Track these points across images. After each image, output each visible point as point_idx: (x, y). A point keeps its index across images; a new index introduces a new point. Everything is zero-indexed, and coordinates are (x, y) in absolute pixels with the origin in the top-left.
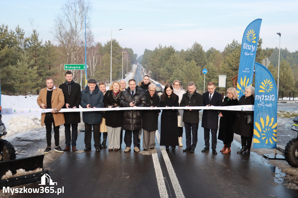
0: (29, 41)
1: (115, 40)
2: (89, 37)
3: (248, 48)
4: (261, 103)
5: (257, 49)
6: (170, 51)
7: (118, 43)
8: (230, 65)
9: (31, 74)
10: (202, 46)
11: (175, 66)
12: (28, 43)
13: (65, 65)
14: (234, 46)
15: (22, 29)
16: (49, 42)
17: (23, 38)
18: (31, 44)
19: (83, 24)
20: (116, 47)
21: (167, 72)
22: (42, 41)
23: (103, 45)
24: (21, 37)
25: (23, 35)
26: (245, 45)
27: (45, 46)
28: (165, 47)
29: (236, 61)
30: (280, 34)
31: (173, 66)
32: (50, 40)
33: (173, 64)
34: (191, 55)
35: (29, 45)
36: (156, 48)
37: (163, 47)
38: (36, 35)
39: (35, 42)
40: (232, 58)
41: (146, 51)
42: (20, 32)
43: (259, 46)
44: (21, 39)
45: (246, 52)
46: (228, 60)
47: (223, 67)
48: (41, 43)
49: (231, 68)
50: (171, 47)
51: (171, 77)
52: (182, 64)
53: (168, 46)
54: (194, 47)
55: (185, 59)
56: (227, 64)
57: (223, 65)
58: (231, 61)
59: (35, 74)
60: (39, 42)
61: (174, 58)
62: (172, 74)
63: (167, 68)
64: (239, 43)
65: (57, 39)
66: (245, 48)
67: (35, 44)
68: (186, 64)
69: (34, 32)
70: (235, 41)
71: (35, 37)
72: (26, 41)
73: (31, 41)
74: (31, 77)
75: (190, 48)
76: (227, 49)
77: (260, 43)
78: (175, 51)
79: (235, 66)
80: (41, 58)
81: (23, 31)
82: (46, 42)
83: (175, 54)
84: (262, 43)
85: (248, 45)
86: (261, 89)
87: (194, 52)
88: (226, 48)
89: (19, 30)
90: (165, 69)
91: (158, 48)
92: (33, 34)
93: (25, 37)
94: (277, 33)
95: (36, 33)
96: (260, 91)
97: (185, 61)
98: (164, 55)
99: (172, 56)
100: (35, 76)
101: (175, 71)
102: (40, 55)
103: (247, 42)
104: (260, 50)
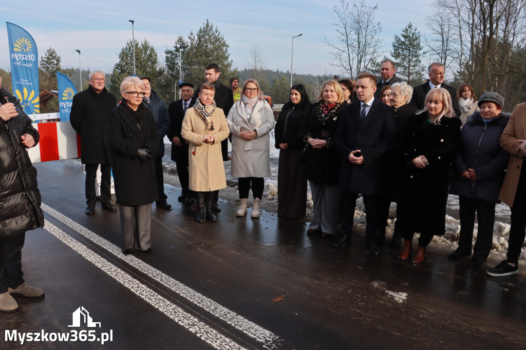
4: (65, 109)
5: (56, 68)
30: (79, 52)
43: (57, 65)
77: (58, 61)
84: (60, 61)
86: (64, 96)
94: (76, 50)
96: (64, 98)
104: (58, 69)
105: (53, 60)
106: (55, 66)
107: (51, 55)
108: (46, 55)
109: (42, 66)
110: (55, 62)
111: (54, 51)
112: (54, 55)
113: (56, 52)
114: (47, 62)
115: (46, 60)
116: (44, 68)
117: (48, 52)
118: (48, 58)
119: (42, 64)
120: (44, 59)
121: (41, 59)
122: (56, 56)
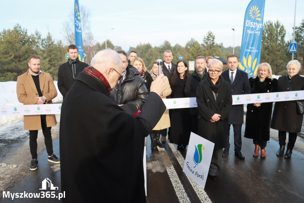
0: (45, 40)
1: (109, 40)
2: (89, 36)
3: (252, 25)
5: (212, 43)
6: (148, 47)
7: (111, 42)
8: (193, 55)
9: (44, 65)
10: (170, 42)
11: (152, 57)
12: (44, 42)
13: (67, 55)
14: (192, 42)
15: (39, 32)
16: (61, 41)
17: (40, 39)
18: (47, 43)
19: (85, 26)
20: (110, 45)
21: (147, 61)
22: (54, 40)
23: (101, 44)
24: (39, 38)
25: (40, 36)
26: (248, 22)
27: (57, 44)
28: (144, 44)
29: (197, 52)
30: (234, 30)
31: (150, 56)
32: (61, 40)
33: (151, 56)
34: (163, 49)
35: (46, 44)
36: (138, 45)
37: (142, 44)
38: (50, 36)
39: (49, 41)
40: (194, 50)
41: (131, 48)
42: (38, 34)
43: (213, 41)
44: (39, 39)
45: (249, 29)
46: (191, 51)
47: (188, 56)
48: (54, 42)
49: (194, 56)
50: (149, 43)
51: (149, 64)
52: (157, 55)
53: (146, 43)
54: (164, 43)
55: (159, 52)
56: (191, 54)
57: (188, 54)
58: (193, 51)
59: (47, 65)
60: (52, 41)
61: (151, 51)
62: (150, 63)
63: (147, 59)
64: (195, 40)
65: (66, 38)
66: (248, 26)
67: (49, 43)
68: (160, 55)
69: (49, 34)
70: (193, 38)
71: (49, 38)
72: (43, 40)
73: (47, 40)
74: (45, 67)
75: (162, 44)
76: (188, 45)
77: (214, 38)
78: (151, 46)
79: (196, 55)
80: (55, 53)
81: (41, 34)
82: (58, 42)
83: (151, 48)
85: (251, 22)
87: (164, 47)
88: (187, 43)
89: (37, 33)
90: (145, 59)
91: (139, 45)
92: (48, 35)
93: (41, 37)
94: (232, 29)
95: (50, 34)
97: (159, 53)
98: (144, 49)
99: (149, 50)
100: (47, 66)
101: (152, 60)
102: (54, 51)
103: (250, 19)
104: (214, 43)
105: (210, 38)
106: (212, 41)
107: (210, 35)
108: (207, 35)
109: (204, 42)
110: (212, 39)
111: (212, 33)
112: (211, 35)
113: (213, 33)
114: (207, 39)
115: (207, 38)
116: (205, 43)
117: (208, 33)
118: (208, 37)
119: (204, 41)
120: (205, 38)
121: (204, 38)
122: (212, 35)
